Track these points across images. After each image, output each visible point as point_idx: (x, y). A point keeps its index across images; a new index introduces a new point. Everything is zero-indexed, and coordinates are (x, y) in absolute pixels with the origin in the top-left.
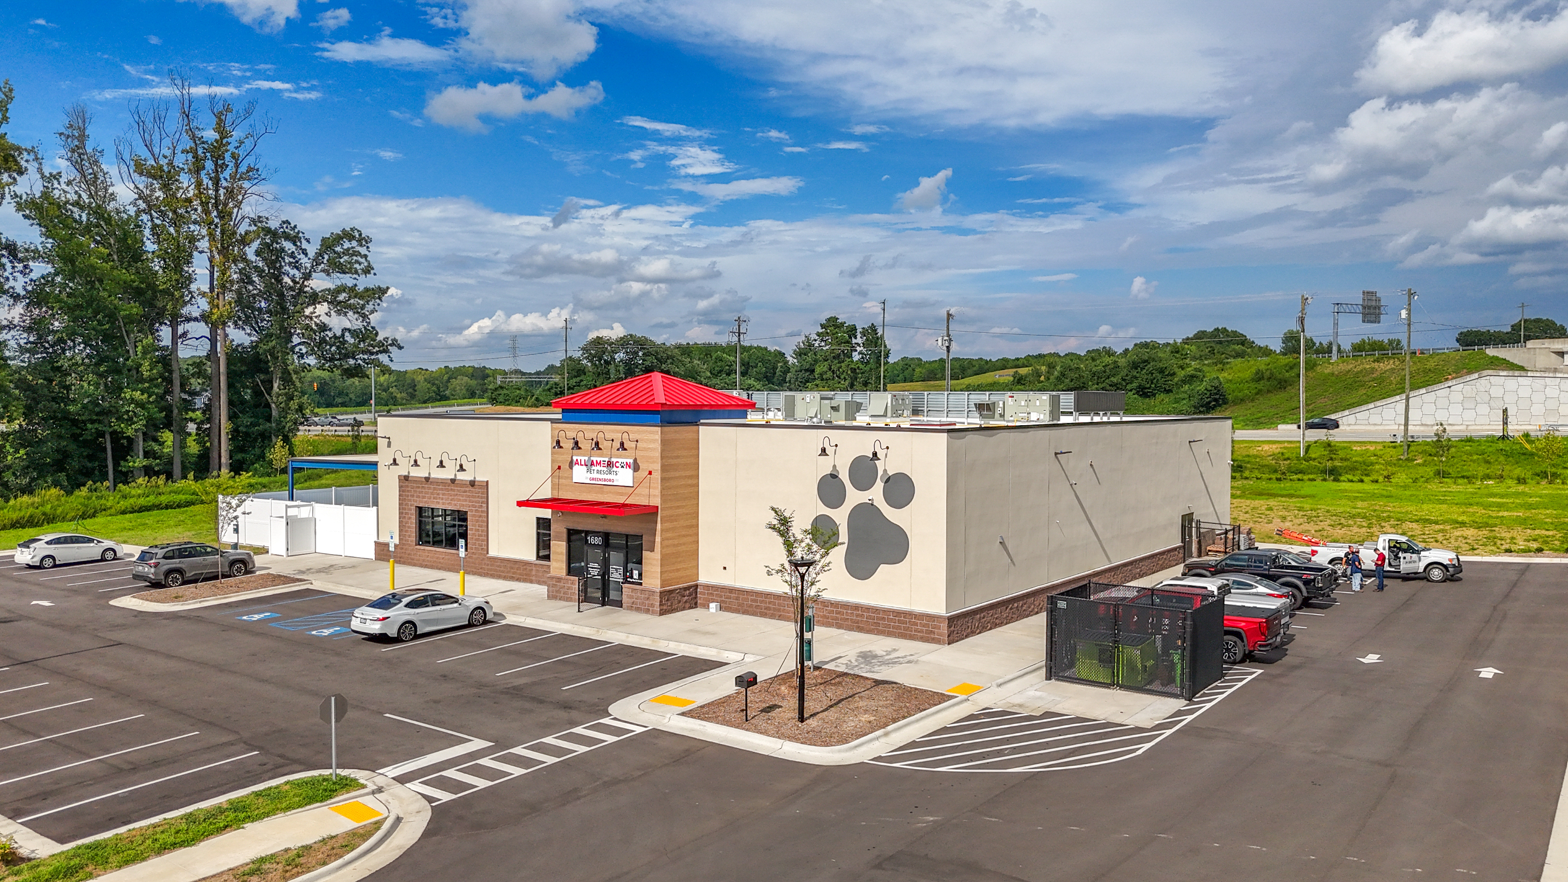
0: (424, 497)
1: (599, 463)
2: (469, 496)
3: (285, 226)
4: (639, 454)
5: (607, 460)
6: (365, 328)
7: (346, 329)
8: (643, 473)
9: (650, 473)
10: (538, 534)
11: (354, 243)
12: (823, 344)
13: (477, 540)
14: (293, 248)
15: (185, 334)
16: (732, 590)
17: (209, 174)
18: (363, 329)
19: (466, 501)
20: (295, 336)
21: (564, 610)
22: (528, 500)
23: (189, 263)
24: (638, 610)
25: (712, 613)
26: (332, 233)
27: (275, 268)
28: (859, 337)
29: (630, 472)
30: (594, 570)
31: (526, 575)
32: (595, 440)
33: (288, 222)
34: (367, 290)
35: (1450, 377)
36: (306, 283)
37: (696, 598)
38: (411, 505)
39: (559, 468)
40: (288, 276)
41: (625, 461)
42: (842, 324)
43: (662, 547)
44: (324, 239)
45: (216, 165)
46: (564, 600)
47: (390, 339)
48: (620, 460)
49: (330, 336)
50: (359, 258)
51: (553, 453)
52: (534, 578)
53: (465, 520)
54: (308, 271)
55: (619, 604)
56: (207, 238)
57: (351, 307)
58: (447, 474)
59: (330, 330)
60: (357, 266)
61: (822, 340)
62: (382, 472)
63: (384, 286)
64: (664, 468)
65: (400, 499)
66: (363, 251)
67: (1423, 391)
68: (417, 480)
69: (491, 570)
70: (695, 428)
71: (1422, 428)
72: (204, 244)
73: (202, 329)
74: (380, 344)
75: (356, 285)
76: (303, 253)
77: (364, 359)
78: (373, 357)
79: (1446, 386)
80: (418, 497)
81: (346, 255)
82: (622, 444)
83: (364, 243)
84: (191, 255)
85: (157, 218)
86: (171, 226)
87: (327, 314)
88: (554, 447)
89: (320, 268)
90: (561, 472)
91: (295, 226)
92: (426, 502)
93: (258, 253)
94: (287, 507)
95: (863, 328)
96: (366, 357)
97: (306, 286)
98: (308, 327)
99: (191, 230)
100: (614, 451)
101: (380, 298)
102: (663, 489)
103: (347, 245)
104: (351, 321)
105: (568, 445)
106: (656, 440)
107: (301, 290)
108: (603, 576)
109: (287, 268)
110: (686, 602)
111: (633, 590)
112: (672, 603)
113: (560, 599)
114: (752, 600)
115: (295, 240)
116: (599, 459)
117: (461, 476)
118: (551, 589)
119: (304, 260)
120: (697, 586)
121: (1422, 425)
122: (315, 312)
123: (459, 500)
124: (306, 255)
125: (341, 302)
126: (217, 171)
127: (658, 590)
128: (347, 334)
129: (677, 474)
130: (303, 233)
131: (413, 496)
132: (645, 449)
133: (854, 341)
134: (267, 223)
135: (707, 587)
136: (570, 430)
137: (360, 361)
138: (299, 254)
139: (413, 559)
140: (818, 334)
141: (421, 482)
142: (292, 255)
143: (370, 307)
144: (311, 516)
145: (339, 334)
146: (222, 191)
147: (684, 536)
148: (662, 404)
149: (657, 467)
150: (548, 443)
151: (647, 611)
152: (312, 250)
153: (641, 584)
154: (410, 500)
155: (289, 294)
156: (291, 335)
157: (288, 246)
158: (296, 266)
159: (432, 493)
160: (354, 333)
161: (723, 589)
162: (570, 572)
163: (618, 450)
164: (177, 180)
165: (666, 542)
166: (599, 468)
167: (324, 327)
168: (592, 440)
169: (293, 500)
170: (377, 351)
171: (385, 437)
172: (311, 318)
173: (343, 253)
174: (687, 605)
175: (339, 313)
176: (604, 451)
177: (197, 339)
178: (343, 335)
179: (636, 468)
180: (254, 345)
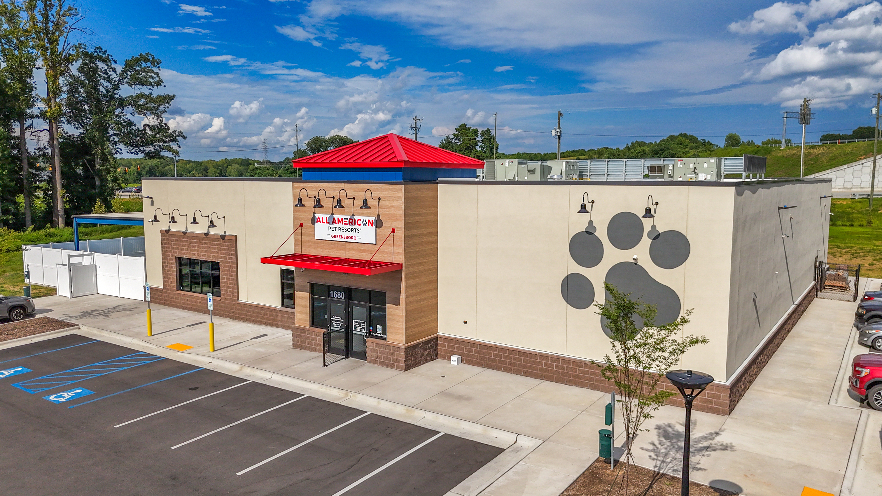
0: (182, 249)
1: (340, 221)
2: (220, 249)
3: (98, 51)
4: (382, 212)
5: (349, 217)
6: (160, 124)
7: (146, 125)
8: (385, 231)
9: (393, 231)
10: (283, 284)
11: (149, 64)
12: (457, 141)
13: (228, 287)
14: (106, 68)
15: (29, 127)
16: (473, 344)
17: (41, 12)
18: (159, 125)
19: (217, 253)
20: (110, 129)
21: (310, 364)
22: (272, 257)
23: (30, 76)
24: (382, 364)
25: (454, 367)
26: (133, 57)
27: (92, 81)
28: (479, 136)
29: (372, 229)
30: (337, 322)
31: (273, 320)
32: (336, 198)
33: (100, 48)
34: (159, 97)
35: (862, 157)
36: (115, 92)
37: (436, 349)
38: (172, 256)
39: (301, 225)
40: (103, 87)
41: (367, 218)
42: (469, 128)
43: (406, 304)
44: (126, 61)
45: (45, 4)
46: (309, 350)
47: (177, 132)
48: (362, 218)
49: (134, 129)
50: (153, 75)
51: (295, 211)
52: (279, 323)
53: (218, 269)
54: (116, 83)
55: (362, 356)
56: (41, 58)
57: (147, 109)
58: (201, 229)
59: (135, 125)
60: (151, 80)
61: (456, 139)
62: (147, 225)
63: (171, 94)
64: (408, 226)
65: (162, 250)
66: (156, 70)
67: (846, 166)
68: (176, 235)
69: (241, 314)
70: (435, 185)
71: (844, 190)
72: (39, 63)
73: (41, 124)
74: (171, 136)
75: (151, 94)
76: (113, 71)
77: (159, 145)
78: (166, 144)
79: (861, 163)
80: (178, 249)
81: (143, 72)
82: (365, 202)
83: (156, 64)
84: (31, 71)
85: (5, 44)
86: (15, 50)
87: (131, 114)
88: (296, 206)
89: (125, 81)
90: (304, 230)
91: (106, 51)
92: (184, 254)
93: (80, 70)
94: (69, 256)
95: (482, 131)
96: (161, 144)
97: (116, 94)
98: (118, 123)
99: (30, 52)
100: (357, 210)
101: (168, 103)
102: (406, 247)
103: (144, 65)
104: (151, 120)
105: (309, 203)
106: (400, 198)
107: (112, 98)
108: (347, 330)
109: (102, 81)
110: (428, 354)
111: (377, 345)
112: (416, 358)
113: (305, 349)
114: (495, 355)
115: (105, 61)
116: (340, 217)
117: (213, 231)
118: (296, 339)
119: (113, 76)
120: (436, 338)
121: (844, 188)
122: (123, 113)
123: (212, 252)
124: (115, 72)
125: (141, 105)
126: (46, 9)
127: (403, 346)
128: (147, 128)
129: (419, 232)
130: (111, 56)
131: (173, 248)
132: (388, 207)
133: (477, 139)
134: (85, 49)
135: (447, 339)
136: (311, 188)
137: (157, 147)
138: (110, 72)
139: (175, 302)
140: (454, 135)
141: (180, 237)
142: (105, 72)
143: (162, 108)
144: (92, 263)
145: (142, 128)
146: (50, 24)
147: (425, 291)
148: (405, 161)
149: (400, 225)
150: (289, 202)
151: (392, 366)
152: (119, 69)
153: (385, 339)
154: (171, 252)
155: (104, 100)
156: (107, 128)
157: (102, 66)
158: (109, 79)
159: (189, 246)
160: (152, 128)
161: (464, 342)
162: (314, 323)
163: (361, 208)
164: (17, 16)
165: (410, 299)
166: (340, 225)
167: (130, 124)
168: (334, 198)
169: (78, 250)
170: (169, 140)
171: (148, 197)
172: (120, 117)
173: (141, 71)
174: (429, 358)
175: (139, 113)
176: (346, 209)
177: (41, 131)
178: (144, 130)
179: (379, 223)
180: (82, 136)
